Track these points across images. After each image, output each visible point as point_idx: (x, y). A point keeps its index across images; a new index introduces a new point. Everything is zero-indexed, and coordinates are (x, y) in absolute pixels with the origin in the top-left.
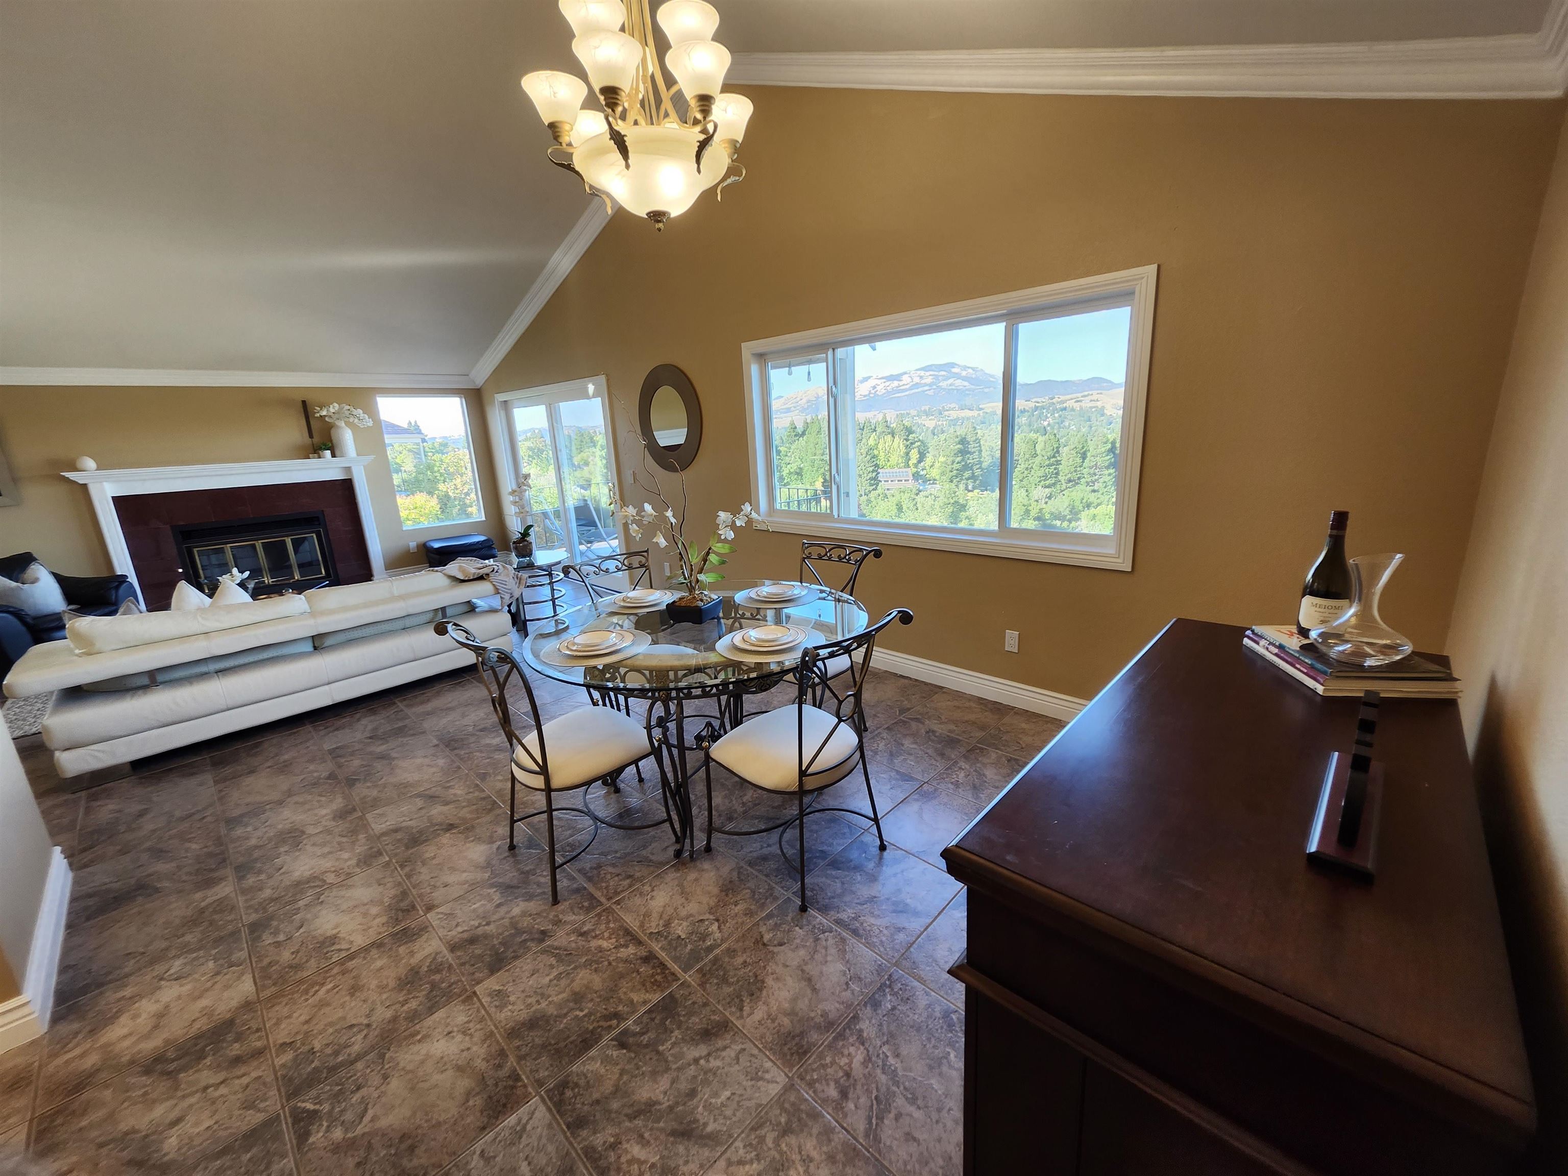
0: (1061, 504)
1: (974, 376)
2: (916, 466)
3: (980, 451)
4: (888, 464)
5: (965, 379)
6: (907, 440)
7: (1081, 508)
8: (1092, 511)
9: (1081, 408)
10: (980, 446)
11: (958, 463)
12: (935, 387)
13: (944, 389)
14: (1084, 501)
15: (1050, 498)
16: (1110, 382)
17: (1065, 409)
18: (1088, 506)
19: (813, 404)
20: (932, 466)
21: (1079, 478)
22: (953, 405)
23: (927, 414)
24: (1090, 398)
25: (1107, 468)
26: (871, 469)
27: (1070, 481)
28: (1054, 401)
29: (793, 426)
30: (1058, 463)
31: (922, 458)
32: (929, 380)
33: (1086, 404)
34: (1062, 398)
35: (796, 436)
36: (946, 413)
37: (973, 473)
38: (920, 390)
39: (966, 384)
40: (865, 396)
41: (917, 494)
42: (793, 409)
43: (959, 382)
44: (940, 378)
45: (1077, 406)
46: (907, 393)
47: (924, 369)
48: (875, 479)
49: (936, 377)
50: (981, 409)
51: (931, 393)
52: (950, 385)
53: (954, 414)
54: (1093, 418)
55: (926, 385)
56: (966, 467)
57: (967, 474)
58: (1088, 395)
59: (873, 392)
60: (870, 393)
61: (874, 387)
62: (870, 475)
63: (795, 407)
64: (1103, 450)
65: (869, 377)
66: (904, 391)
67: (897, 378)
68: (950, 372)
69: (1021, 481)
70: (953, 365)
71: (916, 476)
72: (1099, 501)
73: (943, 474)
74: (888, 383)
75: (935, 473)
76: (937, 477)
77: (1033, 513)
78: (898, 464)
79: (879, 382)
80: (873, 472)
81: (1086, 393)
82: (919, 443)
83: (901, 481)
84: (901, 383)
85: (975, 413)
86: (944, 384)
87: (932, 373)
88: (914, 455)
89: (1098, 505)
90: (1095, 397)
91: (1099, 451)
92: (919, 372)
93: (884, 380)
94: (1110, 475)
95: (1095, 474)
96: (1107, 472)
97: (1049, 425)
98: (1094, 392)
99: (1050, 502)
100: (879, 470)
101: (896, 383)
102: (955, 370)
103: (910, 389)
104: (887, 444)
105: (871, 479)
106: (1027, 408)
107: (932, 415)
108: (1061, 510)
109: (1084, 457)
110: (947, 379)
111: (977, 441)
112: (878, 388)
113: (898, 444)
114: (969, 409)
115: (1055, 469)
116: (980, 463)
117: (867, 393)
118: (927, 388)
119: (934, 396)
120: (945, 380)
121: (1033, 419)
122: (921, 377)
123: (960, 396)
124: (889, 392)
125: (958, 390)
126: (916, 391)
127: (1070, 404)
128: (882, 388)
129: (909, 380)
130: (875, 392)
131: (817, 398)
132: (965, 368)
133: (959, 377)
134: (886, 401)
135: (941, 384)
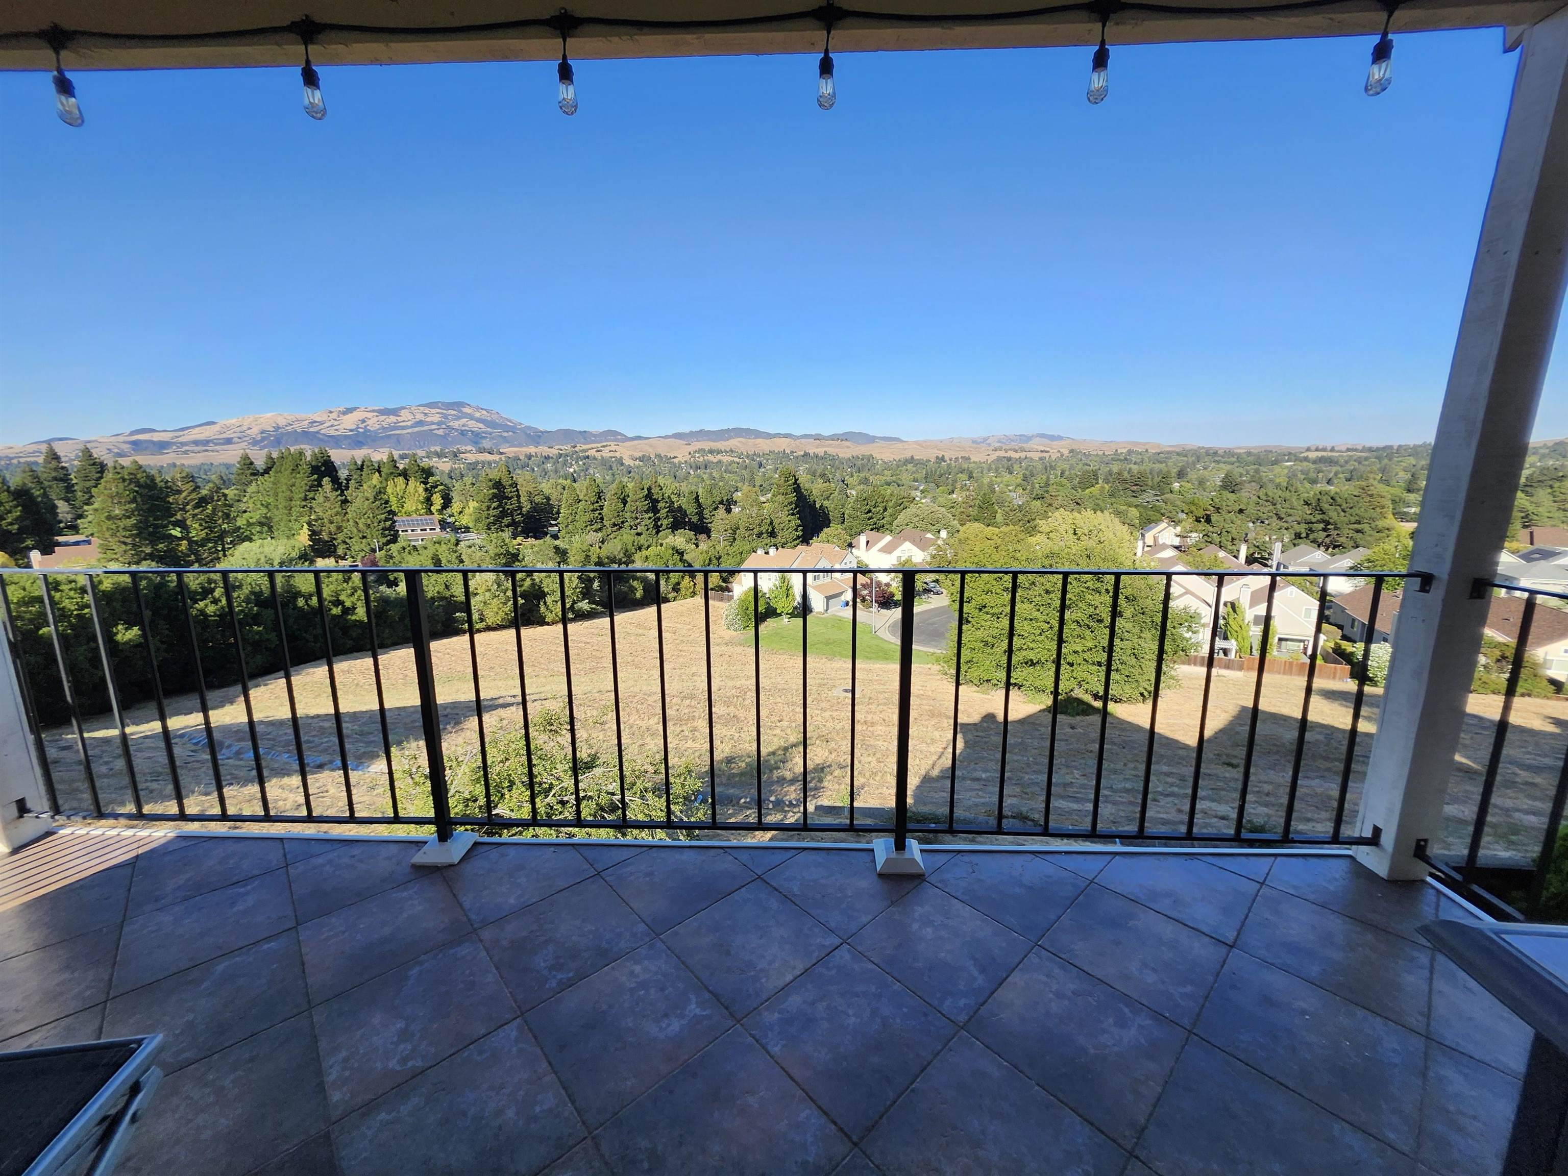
0: (614, 547)
1: (489, 419)
2: (440, 511)
3: (518, 496)
4: (403, 511)
5: (478, 420)
6: (425, 483)
7: (633, 551)
8: (645, 553)
9: (602, 456)
10: (517, 490)
11: (494, 509)
12: (444, 426)
13: (457, 430)
14: (636, 544)
15: (603, 542)
16: (622, 435)
17: (588, 457)
18: (640, 548)
19: (271, 436)
20: (461, 512)
21: (623, 522)
22: (469, 448)
23: (439, 455)
24: (608, 448)
25: (647, 512)
26: (383, 516)
27: (615, 525)
28: (576, 449)
29: (248, 462)
30: (602, 507)
31: (447, 501)
32: (436, 418)
33: (606, 454)
34: (585, 447)
35: (253, 474)
36: (462, 456)
37: (513, 520)
38: (426, 428)
39: (481, 426)
40: (351, 430)
41: (457, 544)
42: (236, 440)
43: (471, 423)
44: (450, 417)
45: (598, 455)
46: (409, 431)
47: (431, 405)
48: (392, 528)
49: (445, 416)
50: (502, 453)
51: (441, 432)
52: (463, 426)
53: (471, 458)
54: (615, 468)
55: (432, 423)
56: (504, 514)
57: (507, 520)
58: (606, 446)
59: (362, 426)
60: (358, 427)
61: (363, 421)
62: (382, 525)
63: (239, 438)
64: (641, 495)
65: (355, 409)
66: (404, 428)
67: (395, 412)
68: (460, 411)
69: (566, 526)
70: (464, 404)
71: (444, 525)
72: (648, 543)
73: (477, 520)
74: (382, 418)
75: (465, 520)
76: (471, 525)
77: (594, 559)
78: (417, 510)
79: (370, 415)
80: (386, 520)
81: (605, 444)
82: (442, 487)
83: (425, 530)
84: (400, 419)
85: (496, 457)
86: (456, 424)
87: (438, 410)
88: (437, 500)
89: (649, 547)
90: (613, 448)
91: (638, 497)
92: (422, 408)
93: (376, 414)
94: (650, 518)
95: (637, 518)
96: (647, 516)
97: (575, 471)
98: (612, 444)
99: (603, 547)
100: (395, 518)
101: (393, 419)
102: (467, 410)
103: (412, 427)
104: (398, 488)
105: (384, 529)
106: (551, 455)
107: (446, 457)
108: (616, 553)
109: (625, 502)
110: (458, 418)
111: (515, 485)
112: (369, 422)
113: (416, 489)
114: (490, 453)
115: (600, 514)
116: (520, 508)
117: (354, 427)
118: (434, 427)
119: (445, 437)
120: (455, 419)
121: (559, 465)
122: (426, 414)
123: (476, 438)
124: (383, 428)
125: (472, 432)
126: (422, 429)
127: (592, 453)
128: (374, 423)
129: (410, 417)
130: (366, 427)
131: (277, 428)
132: (478, 409)
133: (471, 417)
134: (382, 438)
135: (451, 424)
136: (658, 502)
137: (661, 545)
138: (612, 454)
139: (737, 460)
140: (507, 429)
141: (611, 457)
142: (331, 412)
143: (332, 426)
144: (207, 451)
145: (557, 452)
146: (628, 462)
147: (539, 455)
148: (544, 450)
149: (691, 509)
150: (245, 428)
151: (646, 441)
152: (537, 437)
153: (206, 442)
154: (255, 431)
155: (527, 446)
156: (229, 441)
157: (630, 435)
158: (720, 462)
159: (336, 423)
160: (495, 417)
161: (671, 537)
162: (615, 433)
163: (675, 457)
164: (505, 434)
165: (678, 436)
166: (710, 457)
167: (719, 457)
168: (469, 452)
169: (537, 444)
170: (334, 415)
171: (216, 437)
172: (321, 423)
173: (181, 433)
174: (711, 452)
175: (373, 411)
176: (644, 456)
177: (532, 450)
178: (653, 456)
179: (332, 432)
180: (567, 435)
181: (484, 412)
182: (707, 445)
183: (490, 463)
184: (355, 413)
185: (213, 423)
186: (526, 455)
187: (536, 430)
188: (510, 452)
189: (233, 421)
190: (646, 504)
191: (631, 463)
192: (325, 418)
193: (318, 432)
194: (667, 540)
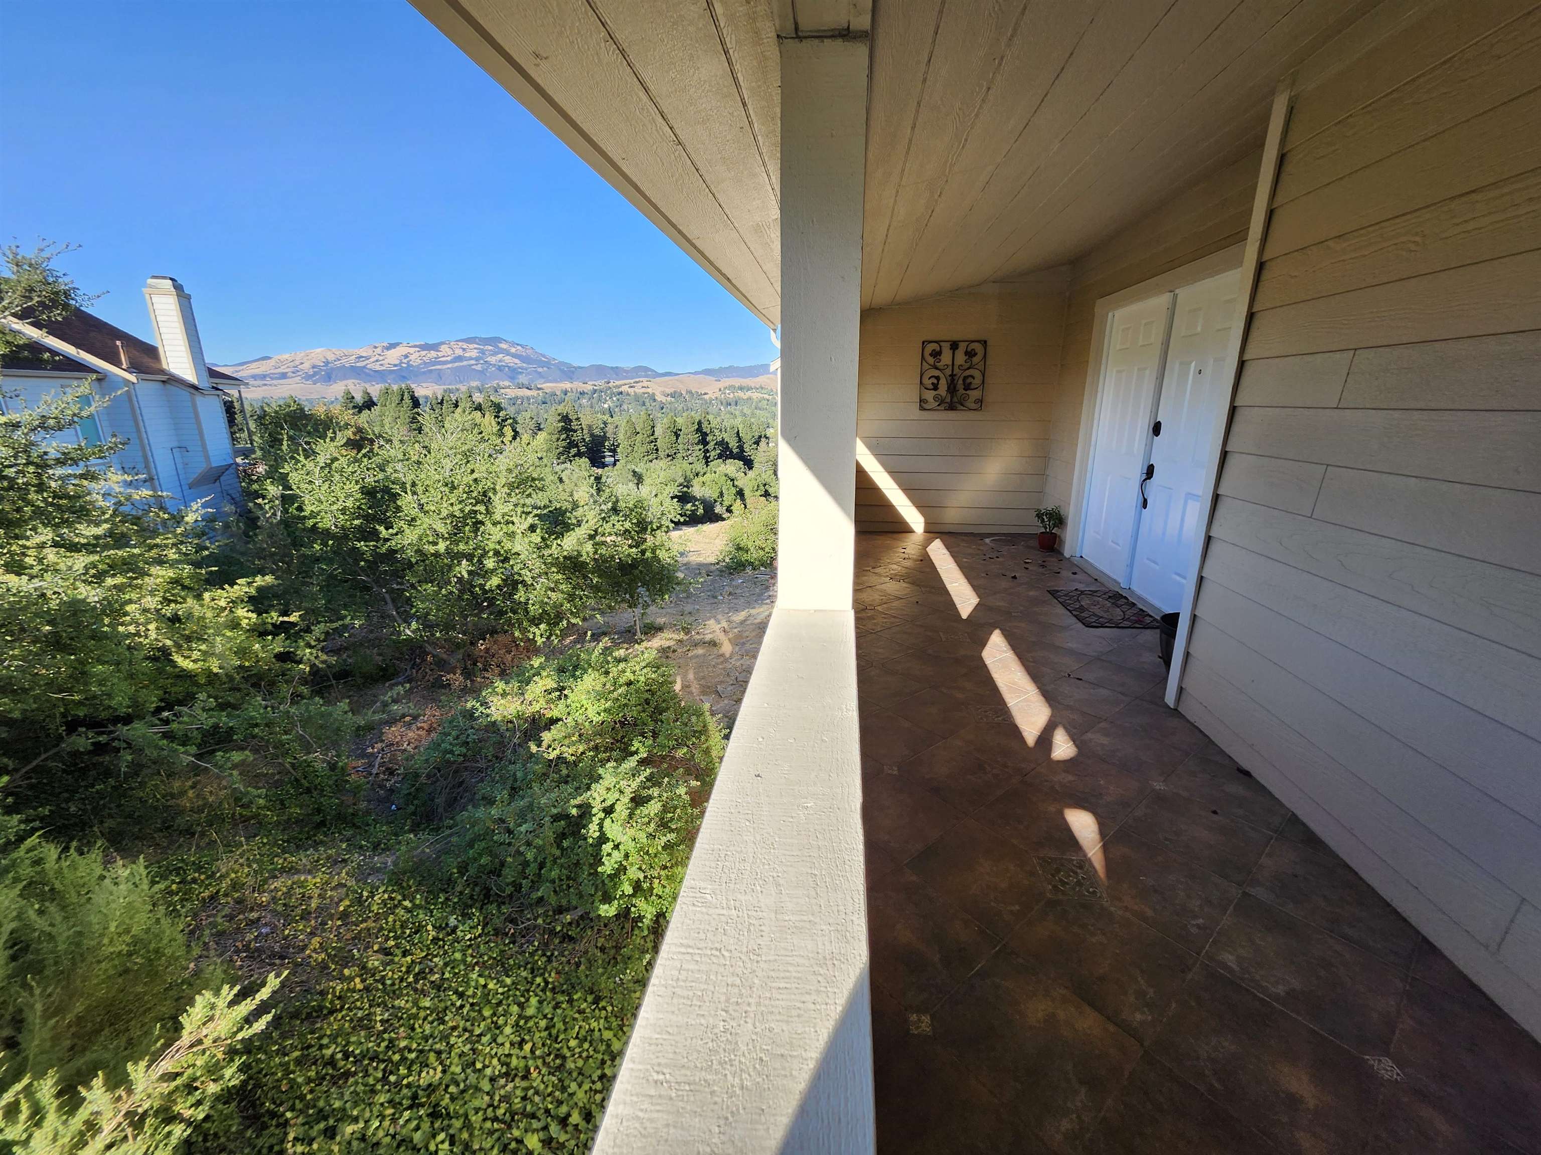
1: (524, 354)
3: (581, 429)
5: (514, 356)
7: (692, 477)
8: (702, 479)
9: (635, 392)
10: (580, 424)
11: (563, 440)
12: (482, 362)
13: (494, 365)
14: (692, 471)
16: (653, 371)
17: (621, 393)
18: (697, 475)
19: (322, 370)
21: (677, 453)
22: (507, 383)
24: (641, 384)
25: (697, 444)
27: (670, 455)
28: (610, 385)
30: (656, 440)
32: (474, 354)
33: (639, 390)
34: (618, 383)
36: (502, 391)
38: (465, 363)
39: (517, 361)
40: (395, 365)
42: (290, 374)
43: (508, 359)
44: (487, 353)
45: (631, 391)
46: (450, 366)
47: (468, 340)
49: (483, 352)
50: (539, 389)
51: (479, 367)
52: (500, 361)
53: (511, 393)
54: (648, 404)
55: (471, 358)
58: (639, 382)
59: (405, 361)
60: (401, 363)
61: (406, 356)
63: (293, 373)
64: (692, 429)
65: (398, 344)
66: (444, 363)
67: (435, 347)
68: (497, 347)
70: (500, 340)
72: (704, 471)
74: (424, 353)
79: (412, 350)
81: (637, 380)
84: (440, 354)
85: (533, 393)
86: (492, 360)
87: (476, 346)
89: (705, 474)
90: (645, 384)
91: (689, 430)
92: (460, 344)
93: (417, 349)
94: (700, 450)
95: (688, 450)
96: (697, 448)
97: (611, 407)
98: (644, 379)
101: (433, 354)
102: (503, 346)
103: (452, 362)
106: (586, 391)
108: (676, 479)
109: (677, 436)
110: (495, 354)
112: (412, 357)
114: (527, 388)
116: (583, 439)
117: (397, 362)
118: (473, 362)
119: (482, 372)
120: (492, 355)
121: (594, 401)
122: (464, 350)
123: (513, 373)
124: (425, 363)
125: (509, 367)
126: (461, 364)
127: (625, 389)
128: (416, 358)
129: (450, 352)
130: (408, 362)
131: (327, 363)
132: (514, 344)
133: (508, 353)
134: (424, 373)
135: (488, 359)
136: (707, 435)
137: (715, 472)
138: (644, 390)
139: (766, 396)
140: (543, 364)
141: (644, 393)
142: (376, 347)
143: (377, 361)
144: (265, 385)
145: (591, 388)
146: (660, 398)
147: (574, 390)
148: (578, 386)
149: (733, 444)
150: (297, 363)
151: (676, 377)
152: (570, 372)
153: (264, 377)
154: (307, 366)
155: (561, 381)
156: (284, 376)
157: (660, 371)
158: (750, 399)
159: (381, 358)
160: (529, 352)
161: (723, 465)
162: (646, 369)
163: (705, 394)
164: (540, 370)
165: (708, 372)
166: (740, 394)
167: (749, 394)
168: (509, 387)
169: (571, 379)
170: (379, 350)
171: (272, 371)
172: (367, 358)
173: (241, 368)
174: (741, 388)
175: (415, 346)
176: (675, 392)
177: (567, 385)
178: (684, 393)
179: (378, 367)
180: (600, 371)
181: (519, 348)
182: (737, 382)
183: (528, 399)
184: (398, 348)
185: (269, 358)
186: (562, 390)
187: (570, 366)
188: (548, 387)
189: (286, 356)
190: (697, 437)
191: (663, 399)
192: (370, 353)
193: (364, 367)
194: (720, 469)
